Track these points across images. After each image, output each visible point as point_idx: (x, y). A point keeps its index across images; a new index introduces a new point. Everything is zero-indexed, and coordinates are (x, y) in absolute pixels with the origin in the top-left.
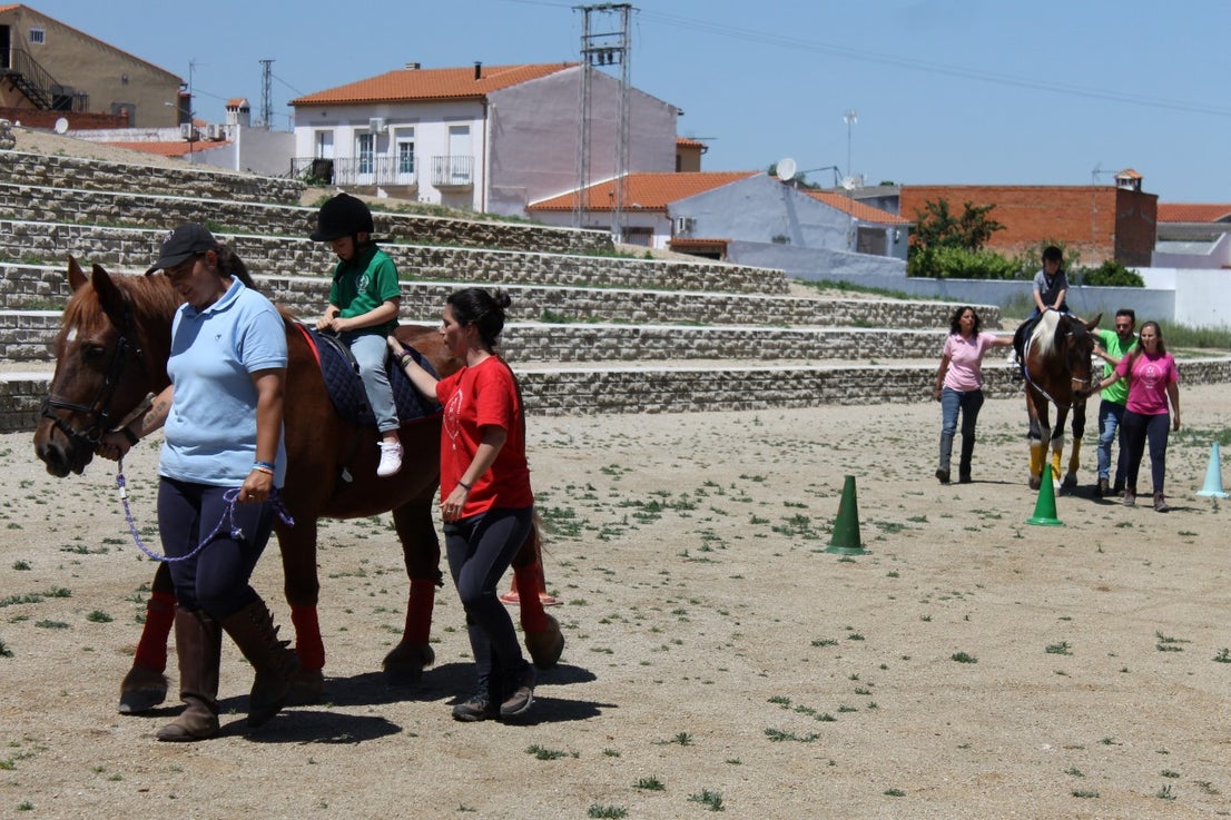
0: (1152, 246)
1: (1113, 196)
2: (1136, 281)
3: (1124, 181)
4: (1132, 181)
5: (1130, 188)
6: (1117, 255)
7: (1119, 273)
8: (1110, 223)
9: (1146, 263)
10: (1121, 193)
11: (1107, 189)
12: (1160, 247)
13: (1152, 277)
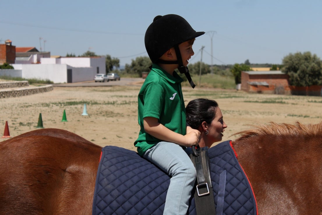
0: (15, 59)
1: (5, 47)
2: (12, 68)
3: (7, 43)
4: (9, 43)
5: (9, 44)
6: (7, 61)
7: (8, 66)
8: (5, 53)
9: (14, 63)
10: (7, 46)
11: (3, 45)
12: (17, 59)
13: (16, 66)
